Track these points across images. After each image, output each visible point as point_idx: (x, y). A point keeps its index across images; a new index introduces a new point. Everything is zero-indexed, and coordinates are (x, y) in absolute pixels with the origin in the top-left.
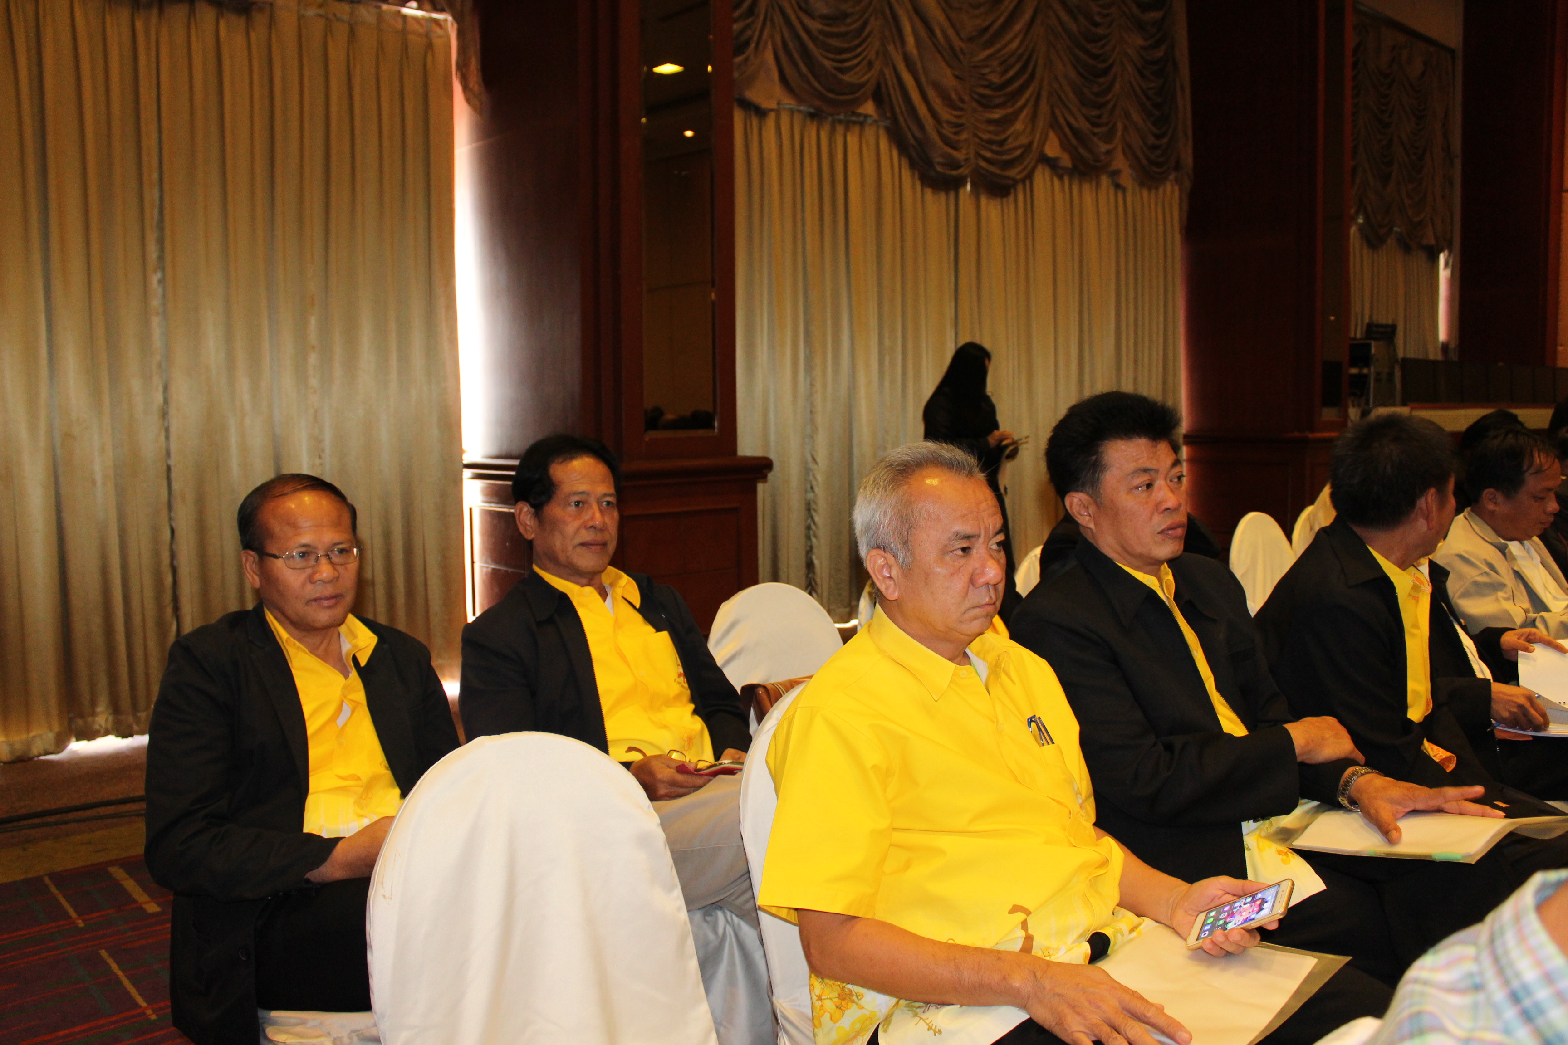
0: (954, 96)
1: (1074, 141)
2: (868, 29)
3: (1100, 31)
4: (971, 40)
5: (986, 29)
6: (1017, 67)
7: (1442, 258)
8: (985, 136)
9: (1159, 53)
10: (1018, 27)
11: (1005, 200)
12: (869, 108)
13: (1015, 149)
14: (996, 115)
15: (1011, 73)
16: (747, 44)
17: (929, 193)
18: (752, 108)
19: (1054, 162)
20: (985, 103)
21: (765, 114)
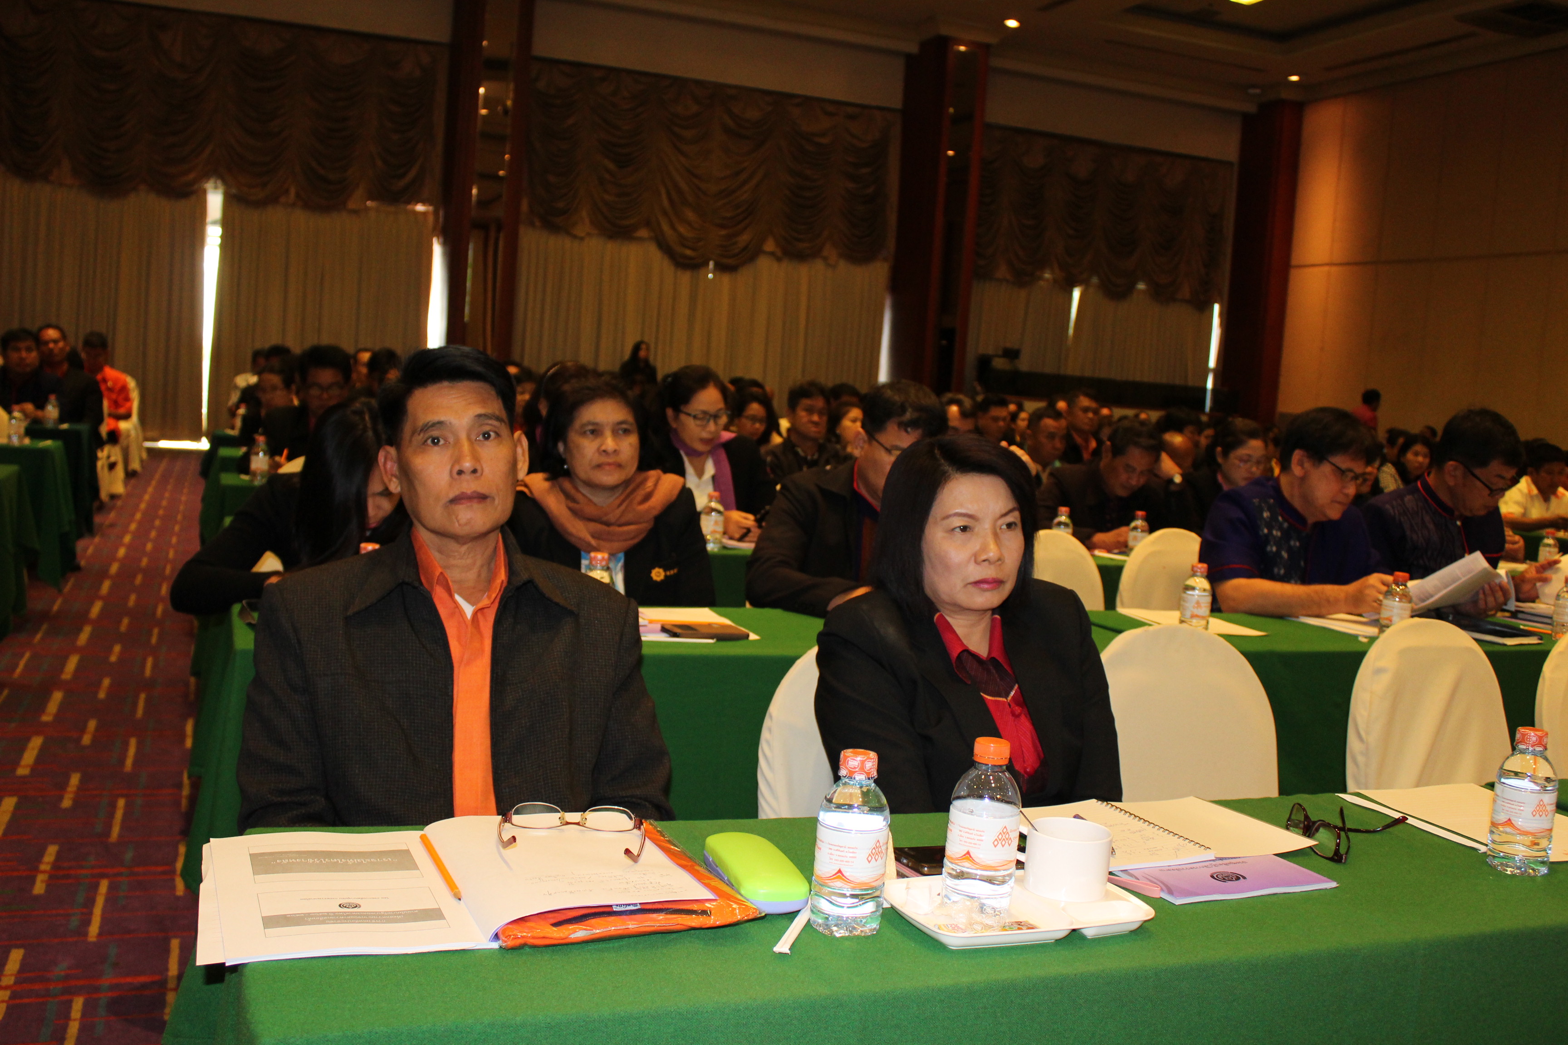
0: (696, 225)
1: (784, 242)
2: (641, 199)
3: (817, 184)
4: (714, 196)
5: (724, 191)
6: (744, 208)
7: (1216, 307)
8: (718, 243)
10: (747, 187)
11: (735, 274)
12: (643, 233)
13: (737, 249)
14: (725, 232)
15: (740, 210)
16: (569, 210)
17: (680, 272)
18: (575, 237)
19: (772, 254)
20: (722, 226)
21: (582, 239)
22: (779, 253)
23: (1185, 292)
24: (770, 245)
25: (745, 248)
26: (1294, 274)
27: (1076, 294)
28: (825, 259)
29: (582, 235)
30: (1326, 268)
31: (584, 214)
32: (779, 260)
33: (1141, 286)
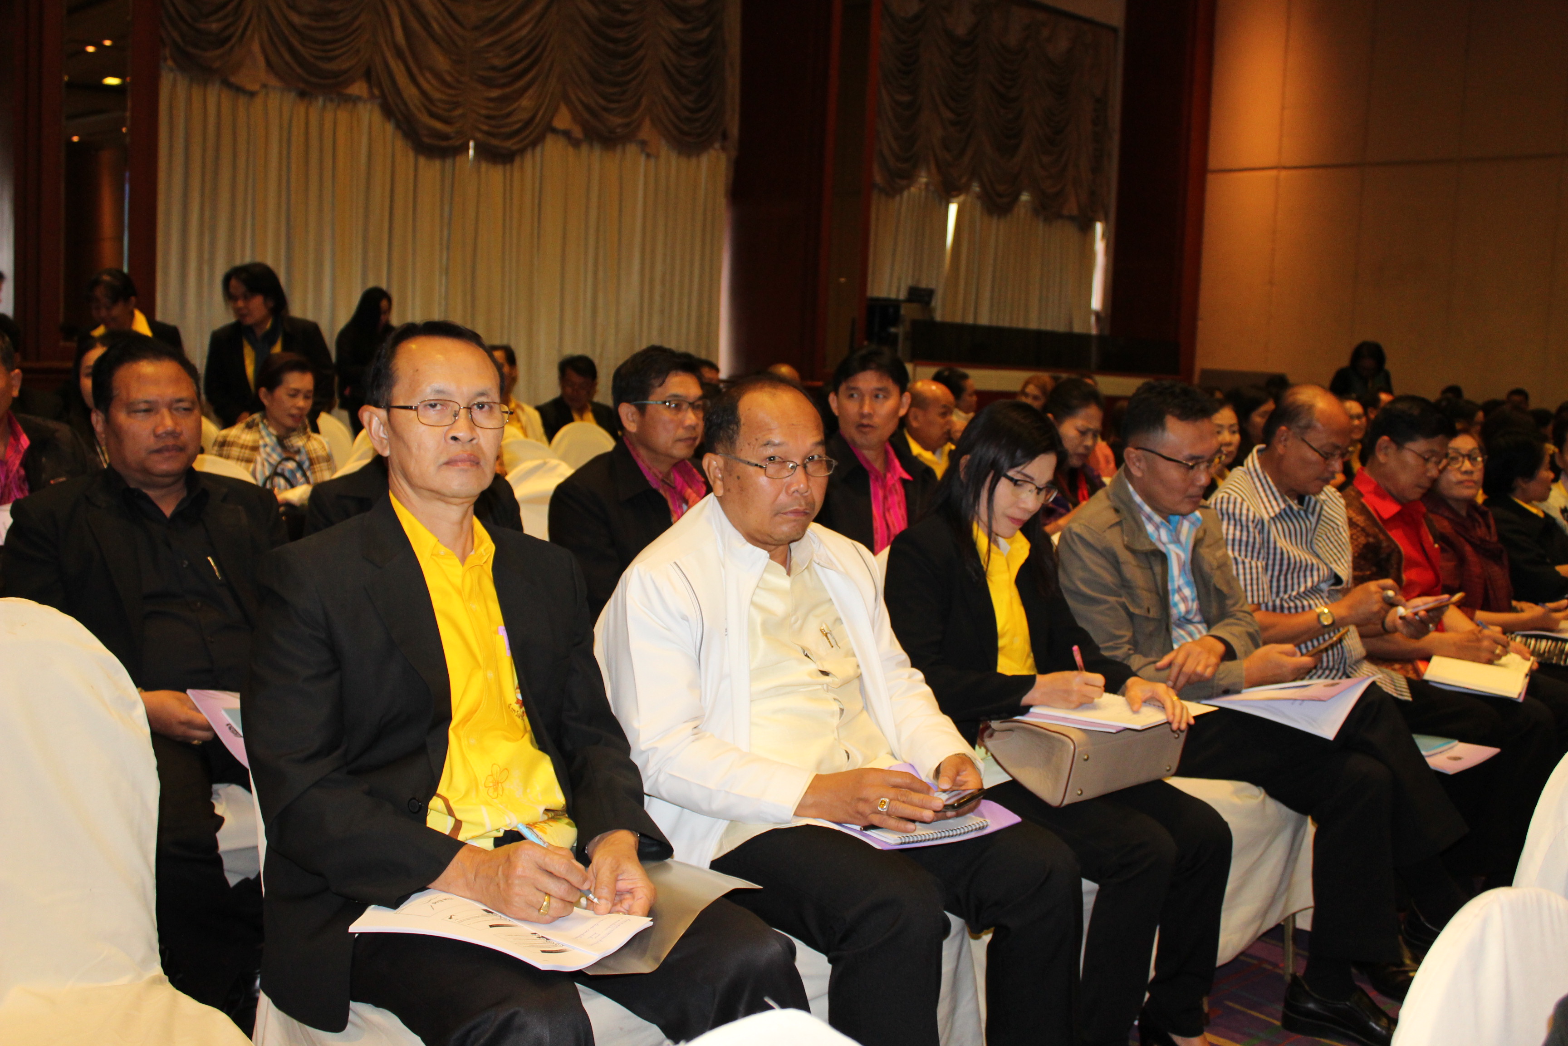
0: (449, 79)
1: (587, 116)
2: (357, 24)
3: (630, 17)
4: (476, 28)
5: (491, 20)
6: (524, 52)
7: (1099, 227)
8: (484, 112)
9: (704, 34)
10: (526, 17)
11: (508, 167)
12: (358, 88)
13: (515, 123)
14: (495, 93)
15: (518, 56)
16: (229, 38)
17: (422, 160)
18: (239, 90)
19: (567, 134)
20: (488, 83)
21: (252, 94)
22: (577, 132)
23: (1072, 207)
24: (563, 120)
25: (529, 122)
26: (1212, 181)
27: (953, 209)
28: (643, 144)
29: (255, 87)
30: (1274, 173)
31: (256, 48)
32: (576, 144)
33: (1025, 197)
